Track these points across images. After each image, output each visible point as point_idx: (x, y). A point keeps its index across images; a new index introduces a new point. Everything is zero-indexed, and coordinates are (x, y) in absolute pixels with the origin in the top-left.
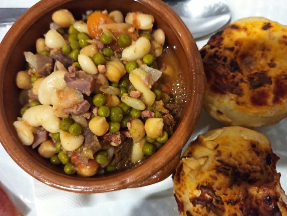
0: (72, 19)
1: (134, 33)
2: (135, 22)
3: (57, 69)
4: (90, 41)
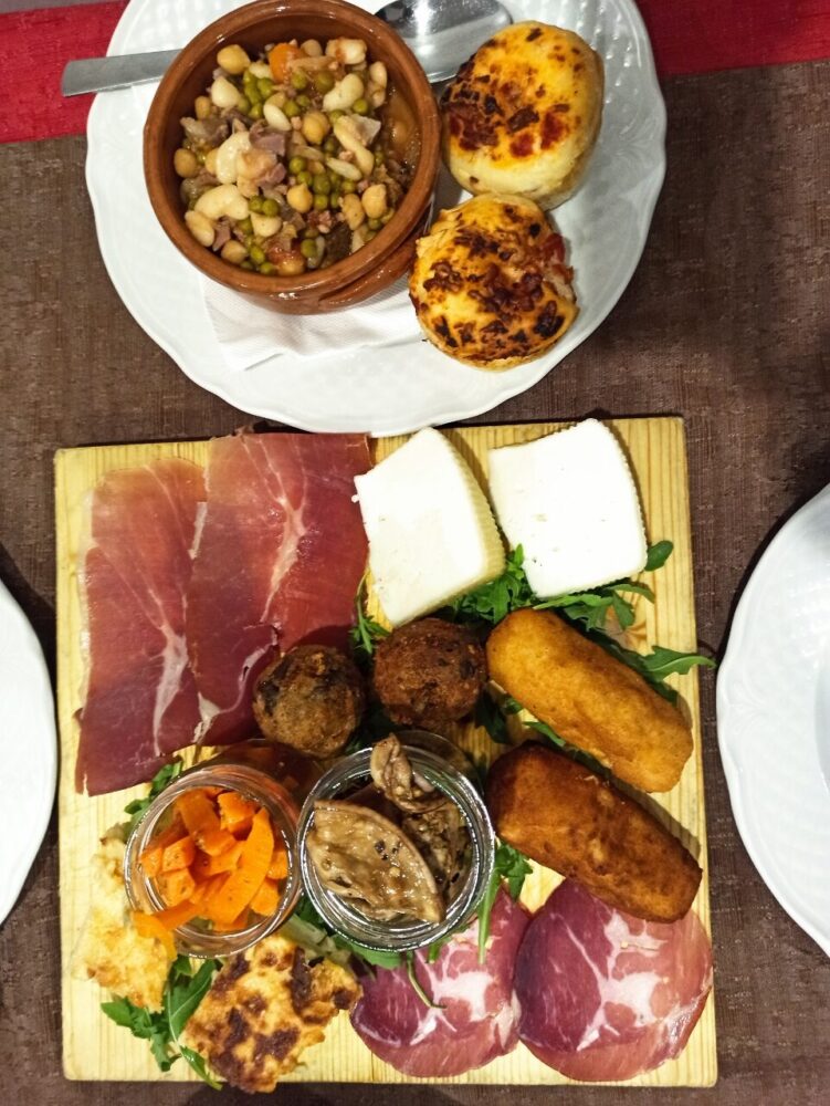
0: (247, 60)
1: (338, 70)
2: (338, 52)
3: (236, 131)
4: (275, 88)
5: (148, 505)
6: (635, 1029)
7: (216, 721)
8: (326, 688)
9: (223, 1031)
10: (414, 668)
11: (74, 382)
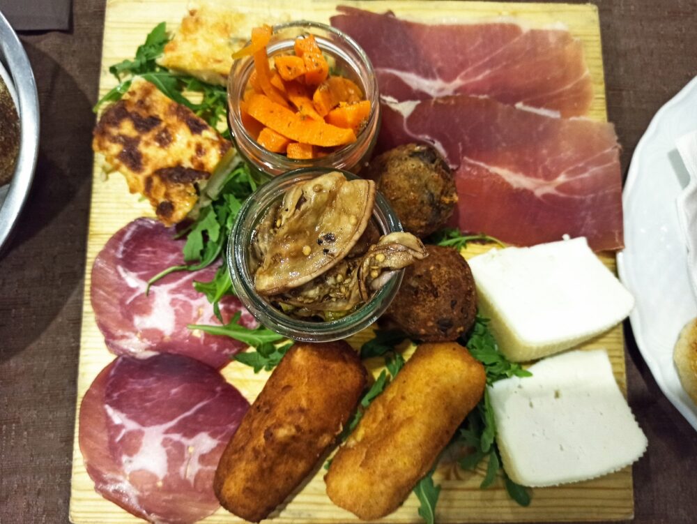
5: (557, 72)
6: (121, 455)
7: (397, 115)
8: (432, 204)
9: (144, 112)
10: (450, 278)
11: (641, 25)
